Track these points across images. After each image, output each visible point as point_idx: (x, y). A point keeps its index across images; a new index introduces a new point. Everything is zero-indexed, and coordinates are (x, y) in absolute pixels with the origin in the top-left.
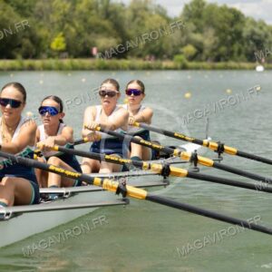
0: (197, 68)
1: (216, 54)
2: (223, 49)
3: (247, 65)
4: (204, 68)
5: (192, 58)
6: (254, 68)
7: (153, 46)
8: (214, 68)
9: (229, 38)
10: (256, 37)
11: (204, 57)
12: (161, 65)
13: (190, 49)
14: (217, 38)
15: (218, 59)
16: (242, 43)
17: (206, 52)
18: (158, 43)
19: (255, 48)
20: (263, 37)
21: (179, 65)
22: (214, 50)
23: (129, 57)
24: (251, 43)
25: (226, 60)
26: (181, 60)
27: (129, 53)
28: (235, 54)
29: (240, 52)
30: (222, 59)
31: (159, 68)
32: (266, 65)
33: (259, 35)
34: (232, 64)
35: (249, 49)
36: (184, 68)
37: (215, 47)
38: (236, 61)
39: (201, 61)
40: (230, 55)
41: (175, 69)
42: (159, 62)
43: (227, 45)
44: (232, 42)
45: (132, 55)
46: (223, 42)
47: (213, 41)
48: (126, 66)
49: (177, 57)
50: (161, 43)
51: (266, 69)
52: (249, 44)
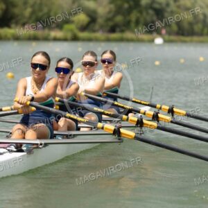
0: (90, 40)
1: (111, 24)
2: (119, 19)
3: (146, 37)
4: (97, 40)
5: (84, 28)
6: (153, 41)
7: (40, 14)
8: (108, 40)
9: (126, 6)
10: (157, 6)
11: (97, 27)
12: (49, 35)
13: (82, 18)
14: (112, 6)
15: (113, 30)
16: (141, 12)
17: (100, 21)
18: (45, 10)
19: (155, 18)
20: (164, 5)
21: (69, 35)
22: (109, 20)
23: (13, 26)
24: (151, 12)
25: (122, 31)
26: (71, 30)
27: (14, 21)
28: (133, 25)
29: (137, 23)
30: (118, 29)
31: (46, 39)
32: (167, 37)
33: (160, 4)
34: (128, 35)
35: (148, 18)
36: (75, 39)
37: (110, 15)
38: (133, 32)
39: (94, 31)
40: (126, 26)
41: (65, 40)
42: (46, 31)
43: (124, 15)
44: (129, 11)
45: (17, 23)
46: (119, 11)
47: (107, 10)
48: (9, 36)
49: (67, 27)
50: (50, 11)
51: (165, 41)
52: (148, 13)
